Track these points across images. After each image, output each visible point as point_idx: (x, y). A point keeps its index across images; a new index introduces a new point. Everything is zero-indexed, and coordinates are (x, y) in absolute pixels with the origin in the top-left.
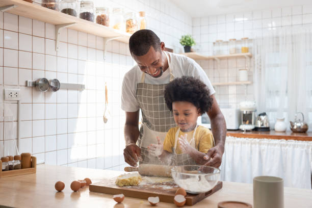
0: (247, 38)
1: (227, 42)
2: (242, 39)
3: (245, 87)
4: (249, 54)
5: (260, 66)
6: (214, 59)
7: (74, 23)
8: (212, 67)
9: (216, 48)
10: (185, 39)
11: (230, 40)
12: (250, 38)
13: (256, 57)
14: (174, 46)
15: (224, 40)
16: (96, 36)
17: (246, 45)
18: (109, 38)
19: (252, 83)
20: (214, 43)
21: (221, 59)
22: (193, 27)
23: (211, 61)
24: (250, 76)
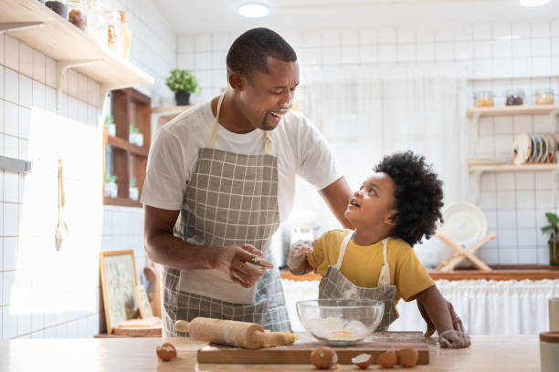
7: (41, 23)
10: (182, 76)
16: (46, 56)
18: (68, 62)
22: (177, 53)
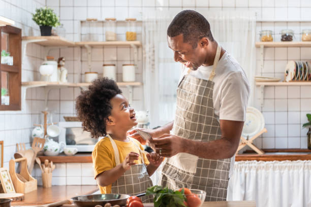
0: (134, 20)
1: (103, 22)
2: (127, 20)
3: (131, 90)
4: (138, 42)
5: (154, 60)
6: (82, 47)
8: (80, 59)
9: (85, 30)
10: (45, 14)
11: (107, 20)
12: (138, 19)
13: (147, 47)
14: (23, 24)
15: (99, 19)
17: (133, 29)
19: (142, 84)
20: (82, 22)
21: (92, 47)
23: (77, 50)
24: (139, 75)
